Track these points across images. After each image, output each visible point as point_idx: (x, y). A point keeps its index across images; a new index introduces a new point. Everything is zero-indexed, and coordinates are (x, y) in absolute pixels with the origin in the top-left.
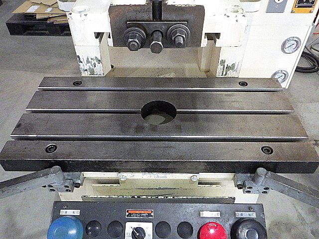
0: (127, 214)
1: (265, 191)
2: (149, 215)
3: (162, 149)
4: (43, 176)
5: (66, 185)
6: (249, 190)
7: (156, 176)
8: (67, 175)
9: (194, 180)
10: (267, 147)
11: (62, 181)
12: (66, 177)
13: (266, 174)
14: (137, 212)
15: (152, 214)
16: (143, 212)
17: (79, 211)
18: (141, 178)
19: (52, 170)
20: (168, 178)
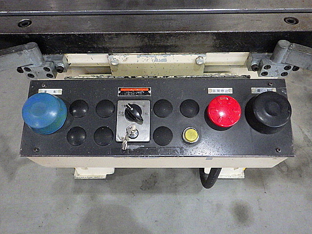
0: (119, 92)
1: (285, 71)
2: (146, 93)
3: (161, 22)
4: (16, 51)
5: (46, 66)
6: (266, 70)
7: (154, 58)
8: (47, 57)
9: (200, 63)
10: (291, 18)
11: (41, 64)
12: (46, 59)
13: (290, 46)
14: (132, 90)
15: (150, 92)
16: (137, 90)
17: (62, 89)
18: (136, 62)
19: (26, 46)
20: (168, 62)
